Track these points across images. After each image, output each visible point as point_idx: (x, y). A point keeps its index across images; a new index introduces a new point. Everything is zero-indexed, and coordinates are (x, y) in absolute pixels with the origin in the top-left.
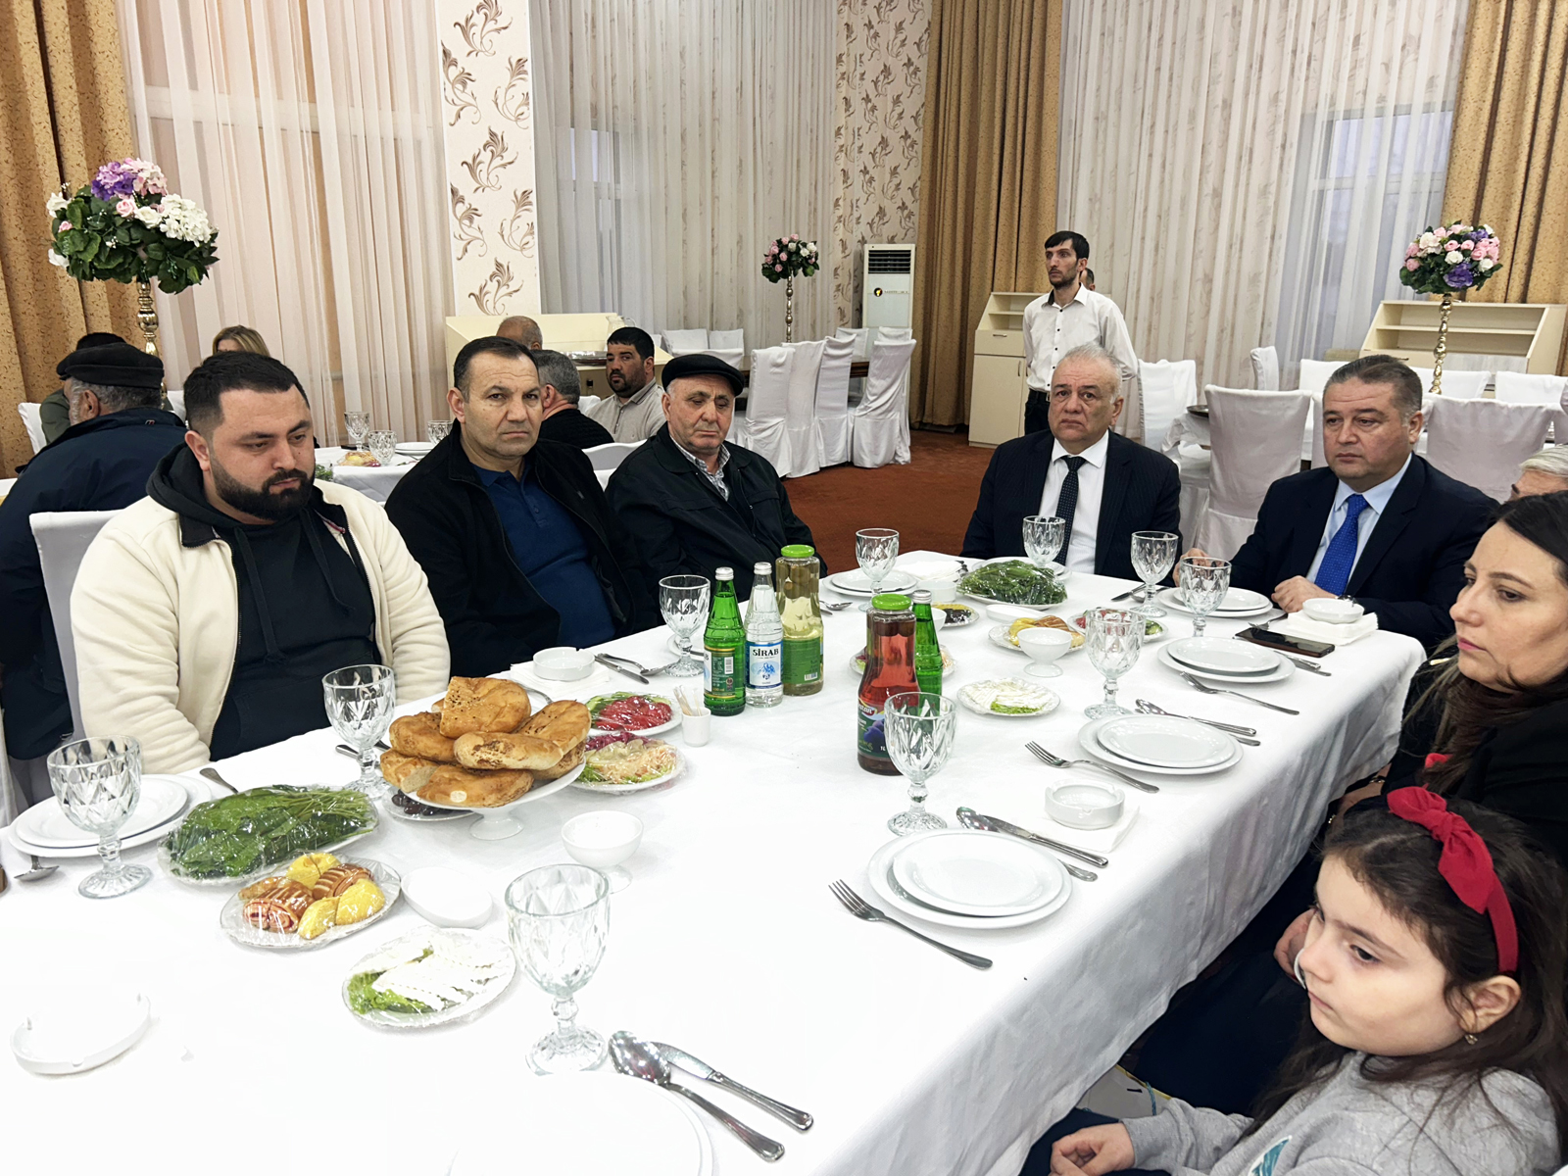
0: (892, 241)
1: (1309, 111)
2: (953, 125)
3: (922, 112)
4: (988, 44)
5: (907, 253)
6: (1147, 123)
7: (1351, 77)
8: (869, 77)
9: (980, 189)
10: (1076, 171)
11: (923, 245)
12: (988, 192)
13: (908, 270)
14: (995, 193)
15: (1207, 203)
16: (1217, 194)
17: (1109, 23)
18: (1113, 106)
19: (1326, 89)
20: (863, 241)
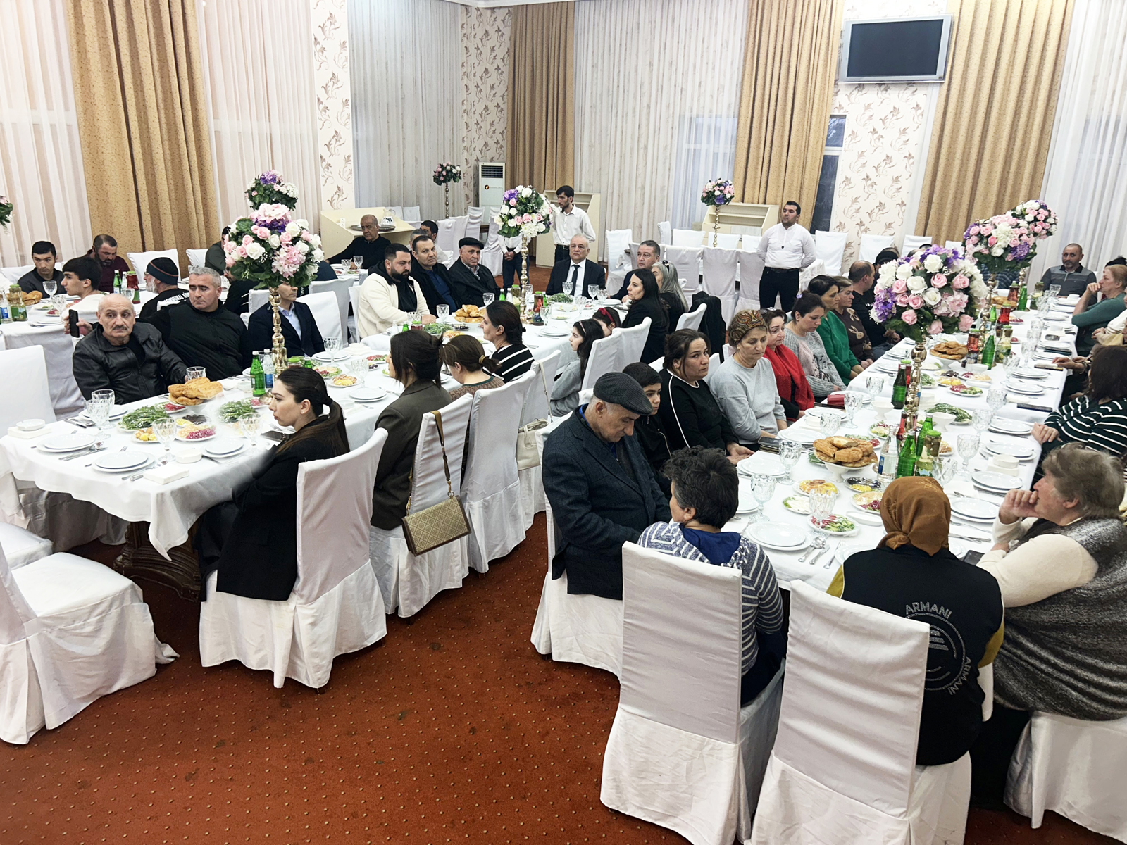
0: (492, 160)
1: (682, 114)
2: (522, 104)
3: (506, 94)
4: (539, 64)
5: (501, 168)
6: (614, 111)
7: (699, 100)
8: (478, 75)
9: (536, 138)
10: (582, 131)
11: (509, 163)
12: (540, 138)
13: (501, 176)
14: (544, 140)
15: (642, 151)
16: (646, 148)
17: (595, 62)
18: (599, 102)
19: (688, 104)
20: (477, 160)
